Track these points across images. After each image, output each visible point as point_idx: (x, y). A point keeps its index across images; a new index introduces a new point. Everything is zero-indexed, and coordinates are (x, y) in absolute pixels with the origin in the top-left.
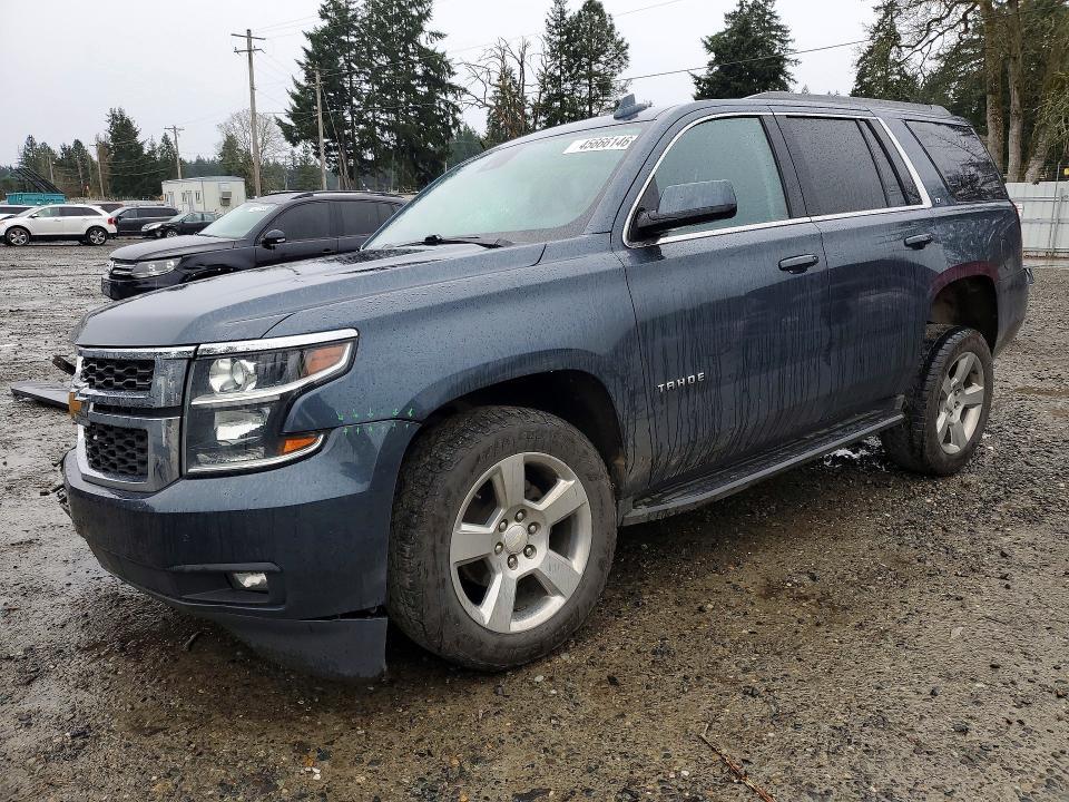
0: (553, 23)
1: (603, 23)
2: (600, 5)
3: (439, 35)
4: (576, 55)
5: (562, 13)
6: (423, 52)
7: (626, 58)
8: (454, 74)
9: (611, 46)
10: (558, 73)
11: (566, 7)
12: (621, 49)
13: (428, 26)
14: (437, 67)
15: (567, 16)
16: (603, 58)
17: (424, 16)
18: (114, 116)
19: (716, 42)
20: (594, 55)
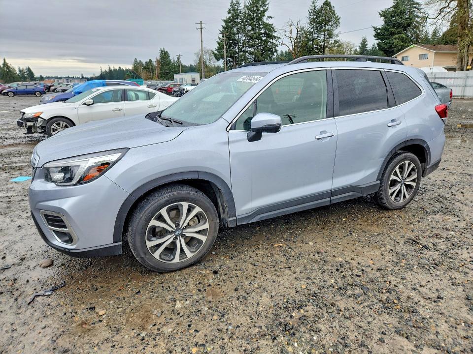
0: (311, 11)
1: (330, 9)
2: (330, 3)
3: (271, 17)
4: (320, 23)
5: (315, 7)
6: (264, 24)
7: (339, 23)
8: (276, 32)
9: (334, 19)
10: (312, 30)
11: (316, 5)
12: (338, 19)
13: (267, 14)
14: (269, 30)
15: (316, 8)
16: (330, 23)
17: (266, 10)
18: (162, 51)
19: (385, 12)
20: (327, 22)
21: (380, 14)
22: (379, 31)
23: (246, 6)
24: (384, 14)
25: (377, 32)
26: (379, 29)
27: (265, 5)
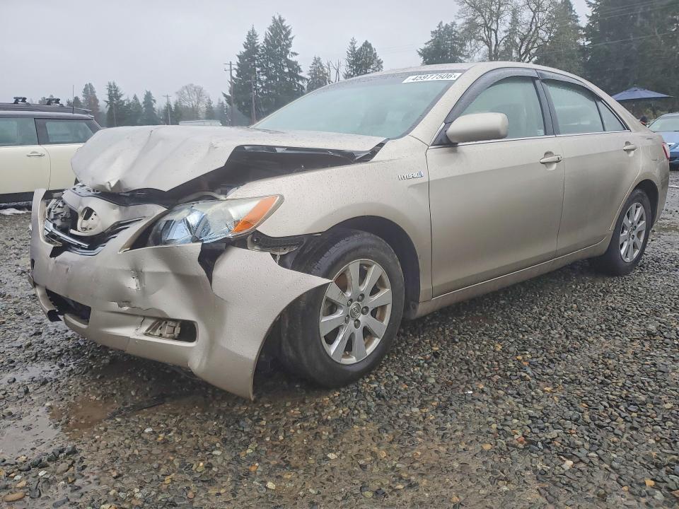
0: (350, 53)
1: (371, 52)
2: (370, 44)
3: (296, 54)
4: (360, 66)
5: (354, 48)
6: (287, 61)
7: (382, 67)
8: (301, 71)
9: (375, 62)
11: (356, 46)
12: (380, 62)
13: (291, 50)
14: (295, 68)
15: (356, 49)
16: (371, 67)
17: (288, 46)
18: (110, 86)
19: (424, 50)
20: (367, 66)
21: (420, 54)
23: (266, 40)
24: (425, 54)
27: (288, 39)
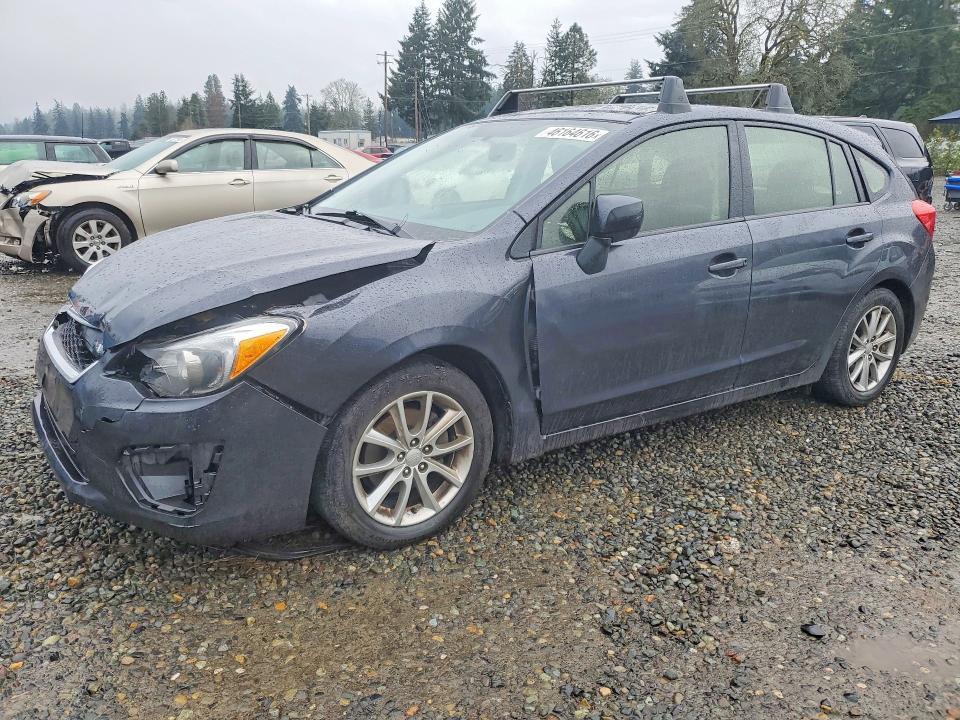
0: (552, 40)
1: (581, 39)
2: (580, 29)
3: (480, 40)
4: (565, 59)
5: (557, 34)
6: (469, 50)
7: (595, 60)
8: (488, 64)
9: (587, 53)
10: (553, 69)
11: (560, 30)
12: (592, 54)
13: (474, 34)
14: (478, 60)
15: (560, 35)
16: (581, 60)
17: (470, 29)
18: (237, 80)
19: (666, 37)
20: (576, 58)
21: (659, 41)
22: (657, 68)
23: (440, 21)
24: (666, 41)
25: (654, 70)
26: (657, 65)
27: (470, 20)
